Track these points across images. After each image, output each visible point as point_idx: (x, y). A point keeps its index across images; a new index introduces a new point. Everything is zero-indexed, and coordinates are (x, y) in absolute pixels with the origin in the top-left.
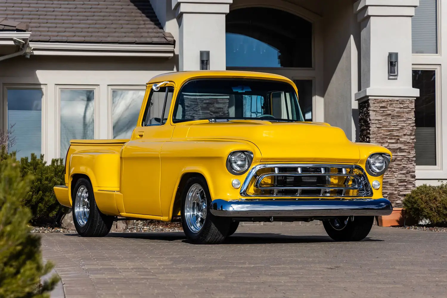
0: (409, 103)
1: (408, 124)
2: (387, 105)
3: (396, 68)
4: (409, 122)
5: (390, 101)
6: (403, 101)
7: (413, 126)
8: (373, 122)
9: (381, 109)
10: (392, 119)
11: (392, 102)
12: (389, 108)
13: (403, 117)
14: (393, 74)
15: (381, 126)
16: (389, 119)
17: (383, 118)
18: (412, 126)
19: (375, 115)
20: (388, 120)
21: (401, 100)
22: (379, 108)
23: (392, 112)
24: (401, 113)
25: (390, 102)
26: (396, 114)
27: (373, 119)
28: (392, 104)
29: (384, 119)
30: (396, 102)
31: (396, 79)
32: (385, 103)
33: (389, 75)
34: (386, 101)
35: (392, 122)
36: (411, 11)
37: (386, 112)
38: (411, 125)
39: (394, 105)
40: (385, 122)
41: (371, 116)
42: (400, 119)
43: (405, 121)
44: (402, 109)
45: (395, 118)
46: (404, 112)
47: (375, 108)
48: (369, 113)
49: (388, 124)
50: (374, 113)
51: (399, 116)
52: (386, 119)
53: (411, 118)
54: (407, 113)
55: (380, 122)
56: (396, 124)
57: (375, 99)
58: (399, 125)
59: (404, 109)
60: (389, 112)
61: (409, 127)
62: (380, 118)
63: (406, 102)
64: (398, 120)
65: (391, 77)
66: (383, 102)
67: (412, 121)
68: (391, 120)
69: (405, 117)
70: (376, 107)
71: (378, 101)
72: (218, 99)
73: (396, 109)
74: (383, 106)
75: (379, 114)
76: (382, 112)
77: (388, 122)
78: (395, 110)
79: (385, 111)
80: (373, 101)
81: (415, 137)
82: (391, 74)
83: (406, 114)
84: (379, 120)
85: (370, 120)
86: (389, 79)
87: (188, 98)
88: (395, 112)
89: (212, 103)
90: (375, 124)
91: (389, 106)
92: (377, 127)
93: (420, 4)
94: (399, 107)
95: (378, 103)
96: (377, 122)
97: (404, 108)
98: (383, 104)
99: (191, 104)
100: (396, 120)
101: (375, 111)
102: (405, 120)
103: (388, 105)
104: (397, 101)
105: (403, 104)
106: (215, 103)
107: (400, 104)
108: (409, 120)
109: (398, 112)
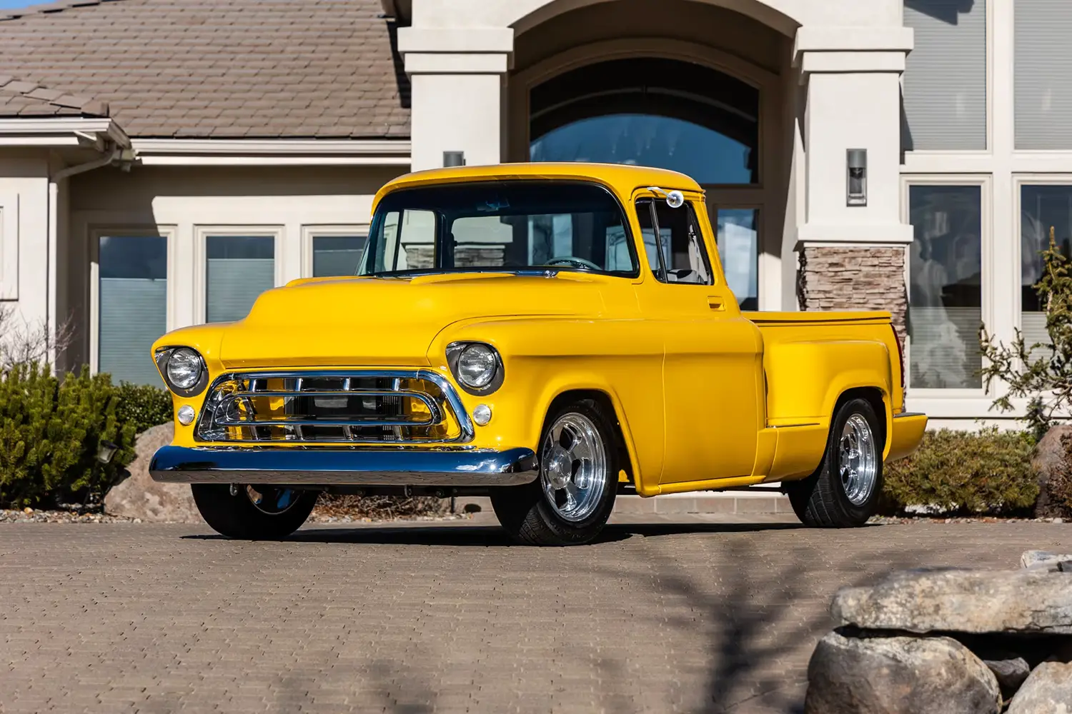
0: (891, 255)
1: (889, 301)
2: (844, 261)
3: (863, 180)
4: (892, 296)
5: (851, 251)
6: (879, 252)
7: (901, 305)
8: (812, 296)
9: (830, 269)
10: (854, 289)
11: (856, 254)
12: (848, 267)
13: (879, 285)
14: (857, 195)
15: (832, 305)
16: (848, 289)
17: (835, 287)
18: (897, 304)
19: (819, 281)
20: (845, 292)
21: (875, 250)
22: (827, 265)
23: (855, 274)
24: (875, 276)
25: (850, 254)
26: (862, 279)
27: (813, 291)
28: (854, 258)
29: (836, 289)
30: (863, 253)
31: (865, 205)
32: (840, 256)
33: (849, 198)
34: (841, 251)
35: (855, 296)
36: (898, 61)
37: (842, 275)
38: (895, 302)
39: (860, 260)
40: (839, 295)
41: (808, 283)
42: (871, 288)
43: (883, 293)
44: (877, 268)
45: (860, 287)
46: (880, 276)
47: (819, 266)
48: (805, 277)
49: (844, 300)
50: (817, 277)
51: (869, 283)
52: (841, 289)
53: (896, 288)
54: (888, 277)
55: (828, 295)
56: (862, 301)
57: (818, 248)
58: (870, 301)
59: (881, 269)
60: (847, 275)
61: (892, 306)
62: (827, 287)
63: (885, 252)
64: (868, 292)
65: (853, 202)
66: (835, 253)
67: (898, 294)
68: (851, 293)
69: (882, 284)
70: (819, 264)
71: (824, 251)
72: (482, 251)
73: (864, 269)
74: (835, 262)
75: (826, 278)
76: (833, 274)
77: (846, 295)
78: (860, 271)
79: (839, 274)
80: (812, 252)
81: (904, 327)
82: (853, 195)
83: (886, 279)
84: (825, 292)
85: (807, 292)
86: (849, 205)
87: (417, 249)
88: (861, 274)
89: (470, 260)
90: (817, 300)
91: (850, 262)
92: (822, 307)
93: (915, 44)
94: (869, 264)
95: (825, 255)
96: (821, 296)
97: (881, 266)
98: (835, 259)
99: (425, 262)
100: (863, 291)
101: (817, 272)
102: (882, 291)
103: (847, 260)
104: (866, 251)
105: (878, 257)
106: (476, 259)
107: (873, 257)
108: (892, 290)
109: (867, 276)
